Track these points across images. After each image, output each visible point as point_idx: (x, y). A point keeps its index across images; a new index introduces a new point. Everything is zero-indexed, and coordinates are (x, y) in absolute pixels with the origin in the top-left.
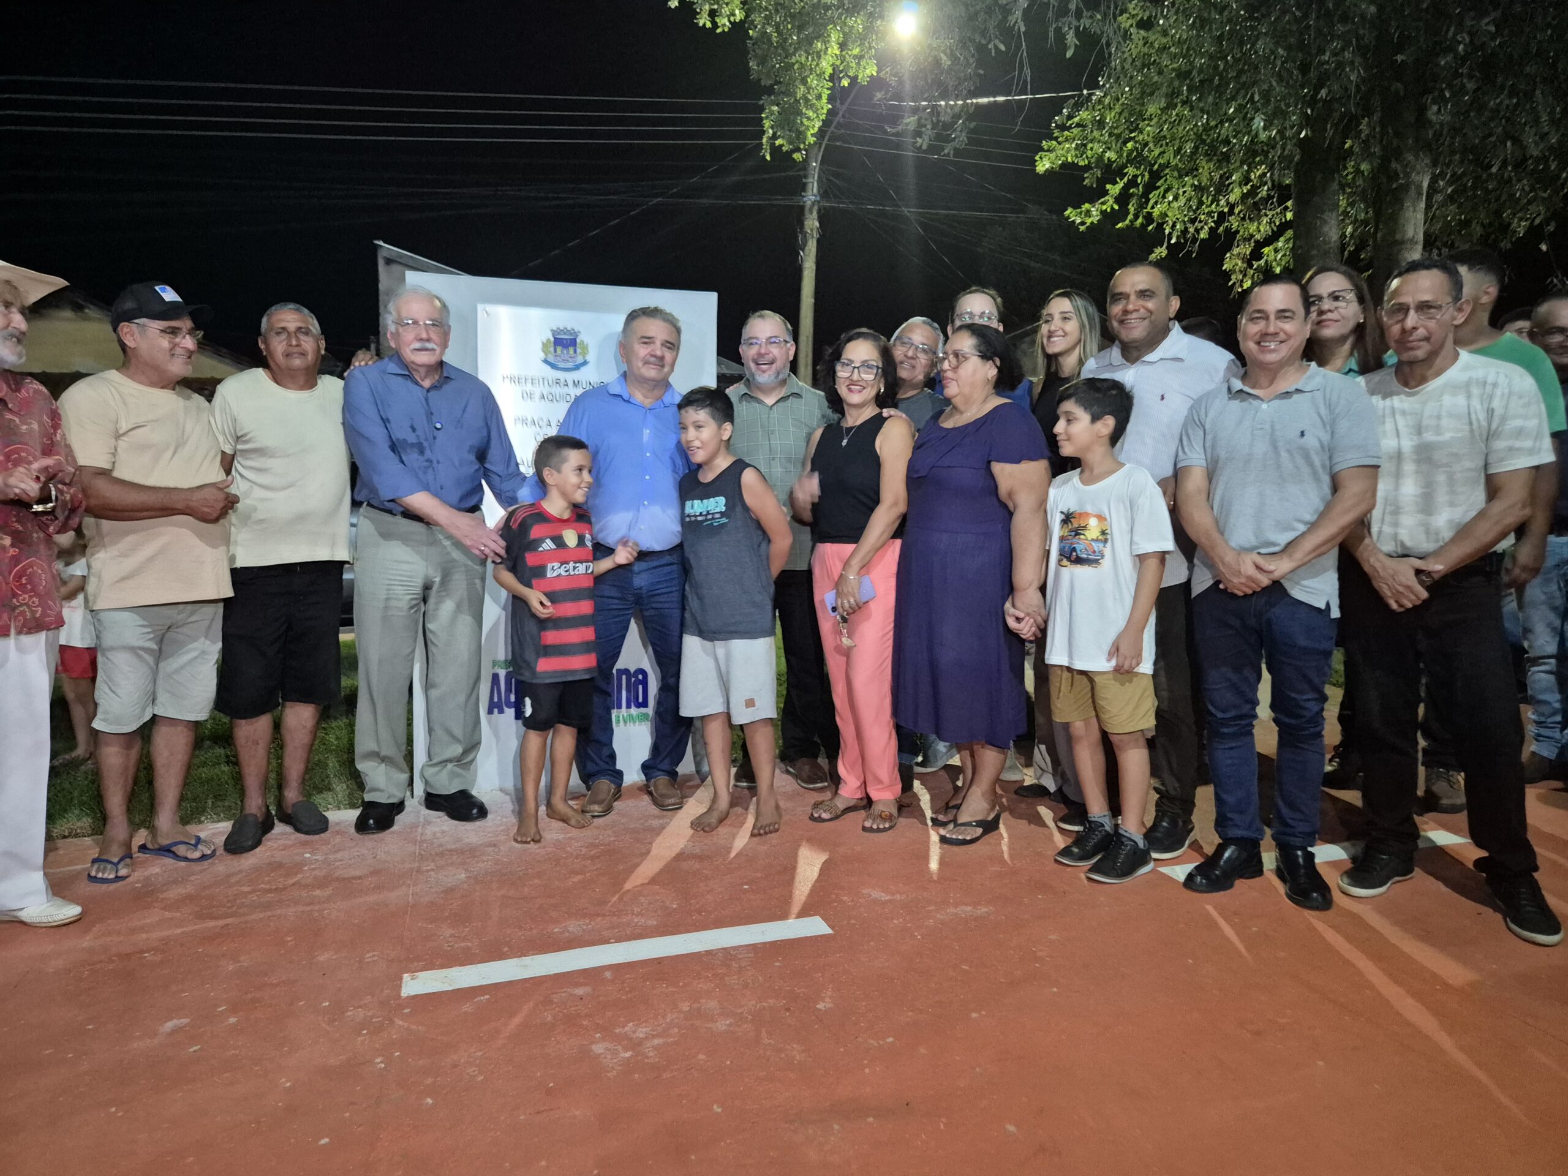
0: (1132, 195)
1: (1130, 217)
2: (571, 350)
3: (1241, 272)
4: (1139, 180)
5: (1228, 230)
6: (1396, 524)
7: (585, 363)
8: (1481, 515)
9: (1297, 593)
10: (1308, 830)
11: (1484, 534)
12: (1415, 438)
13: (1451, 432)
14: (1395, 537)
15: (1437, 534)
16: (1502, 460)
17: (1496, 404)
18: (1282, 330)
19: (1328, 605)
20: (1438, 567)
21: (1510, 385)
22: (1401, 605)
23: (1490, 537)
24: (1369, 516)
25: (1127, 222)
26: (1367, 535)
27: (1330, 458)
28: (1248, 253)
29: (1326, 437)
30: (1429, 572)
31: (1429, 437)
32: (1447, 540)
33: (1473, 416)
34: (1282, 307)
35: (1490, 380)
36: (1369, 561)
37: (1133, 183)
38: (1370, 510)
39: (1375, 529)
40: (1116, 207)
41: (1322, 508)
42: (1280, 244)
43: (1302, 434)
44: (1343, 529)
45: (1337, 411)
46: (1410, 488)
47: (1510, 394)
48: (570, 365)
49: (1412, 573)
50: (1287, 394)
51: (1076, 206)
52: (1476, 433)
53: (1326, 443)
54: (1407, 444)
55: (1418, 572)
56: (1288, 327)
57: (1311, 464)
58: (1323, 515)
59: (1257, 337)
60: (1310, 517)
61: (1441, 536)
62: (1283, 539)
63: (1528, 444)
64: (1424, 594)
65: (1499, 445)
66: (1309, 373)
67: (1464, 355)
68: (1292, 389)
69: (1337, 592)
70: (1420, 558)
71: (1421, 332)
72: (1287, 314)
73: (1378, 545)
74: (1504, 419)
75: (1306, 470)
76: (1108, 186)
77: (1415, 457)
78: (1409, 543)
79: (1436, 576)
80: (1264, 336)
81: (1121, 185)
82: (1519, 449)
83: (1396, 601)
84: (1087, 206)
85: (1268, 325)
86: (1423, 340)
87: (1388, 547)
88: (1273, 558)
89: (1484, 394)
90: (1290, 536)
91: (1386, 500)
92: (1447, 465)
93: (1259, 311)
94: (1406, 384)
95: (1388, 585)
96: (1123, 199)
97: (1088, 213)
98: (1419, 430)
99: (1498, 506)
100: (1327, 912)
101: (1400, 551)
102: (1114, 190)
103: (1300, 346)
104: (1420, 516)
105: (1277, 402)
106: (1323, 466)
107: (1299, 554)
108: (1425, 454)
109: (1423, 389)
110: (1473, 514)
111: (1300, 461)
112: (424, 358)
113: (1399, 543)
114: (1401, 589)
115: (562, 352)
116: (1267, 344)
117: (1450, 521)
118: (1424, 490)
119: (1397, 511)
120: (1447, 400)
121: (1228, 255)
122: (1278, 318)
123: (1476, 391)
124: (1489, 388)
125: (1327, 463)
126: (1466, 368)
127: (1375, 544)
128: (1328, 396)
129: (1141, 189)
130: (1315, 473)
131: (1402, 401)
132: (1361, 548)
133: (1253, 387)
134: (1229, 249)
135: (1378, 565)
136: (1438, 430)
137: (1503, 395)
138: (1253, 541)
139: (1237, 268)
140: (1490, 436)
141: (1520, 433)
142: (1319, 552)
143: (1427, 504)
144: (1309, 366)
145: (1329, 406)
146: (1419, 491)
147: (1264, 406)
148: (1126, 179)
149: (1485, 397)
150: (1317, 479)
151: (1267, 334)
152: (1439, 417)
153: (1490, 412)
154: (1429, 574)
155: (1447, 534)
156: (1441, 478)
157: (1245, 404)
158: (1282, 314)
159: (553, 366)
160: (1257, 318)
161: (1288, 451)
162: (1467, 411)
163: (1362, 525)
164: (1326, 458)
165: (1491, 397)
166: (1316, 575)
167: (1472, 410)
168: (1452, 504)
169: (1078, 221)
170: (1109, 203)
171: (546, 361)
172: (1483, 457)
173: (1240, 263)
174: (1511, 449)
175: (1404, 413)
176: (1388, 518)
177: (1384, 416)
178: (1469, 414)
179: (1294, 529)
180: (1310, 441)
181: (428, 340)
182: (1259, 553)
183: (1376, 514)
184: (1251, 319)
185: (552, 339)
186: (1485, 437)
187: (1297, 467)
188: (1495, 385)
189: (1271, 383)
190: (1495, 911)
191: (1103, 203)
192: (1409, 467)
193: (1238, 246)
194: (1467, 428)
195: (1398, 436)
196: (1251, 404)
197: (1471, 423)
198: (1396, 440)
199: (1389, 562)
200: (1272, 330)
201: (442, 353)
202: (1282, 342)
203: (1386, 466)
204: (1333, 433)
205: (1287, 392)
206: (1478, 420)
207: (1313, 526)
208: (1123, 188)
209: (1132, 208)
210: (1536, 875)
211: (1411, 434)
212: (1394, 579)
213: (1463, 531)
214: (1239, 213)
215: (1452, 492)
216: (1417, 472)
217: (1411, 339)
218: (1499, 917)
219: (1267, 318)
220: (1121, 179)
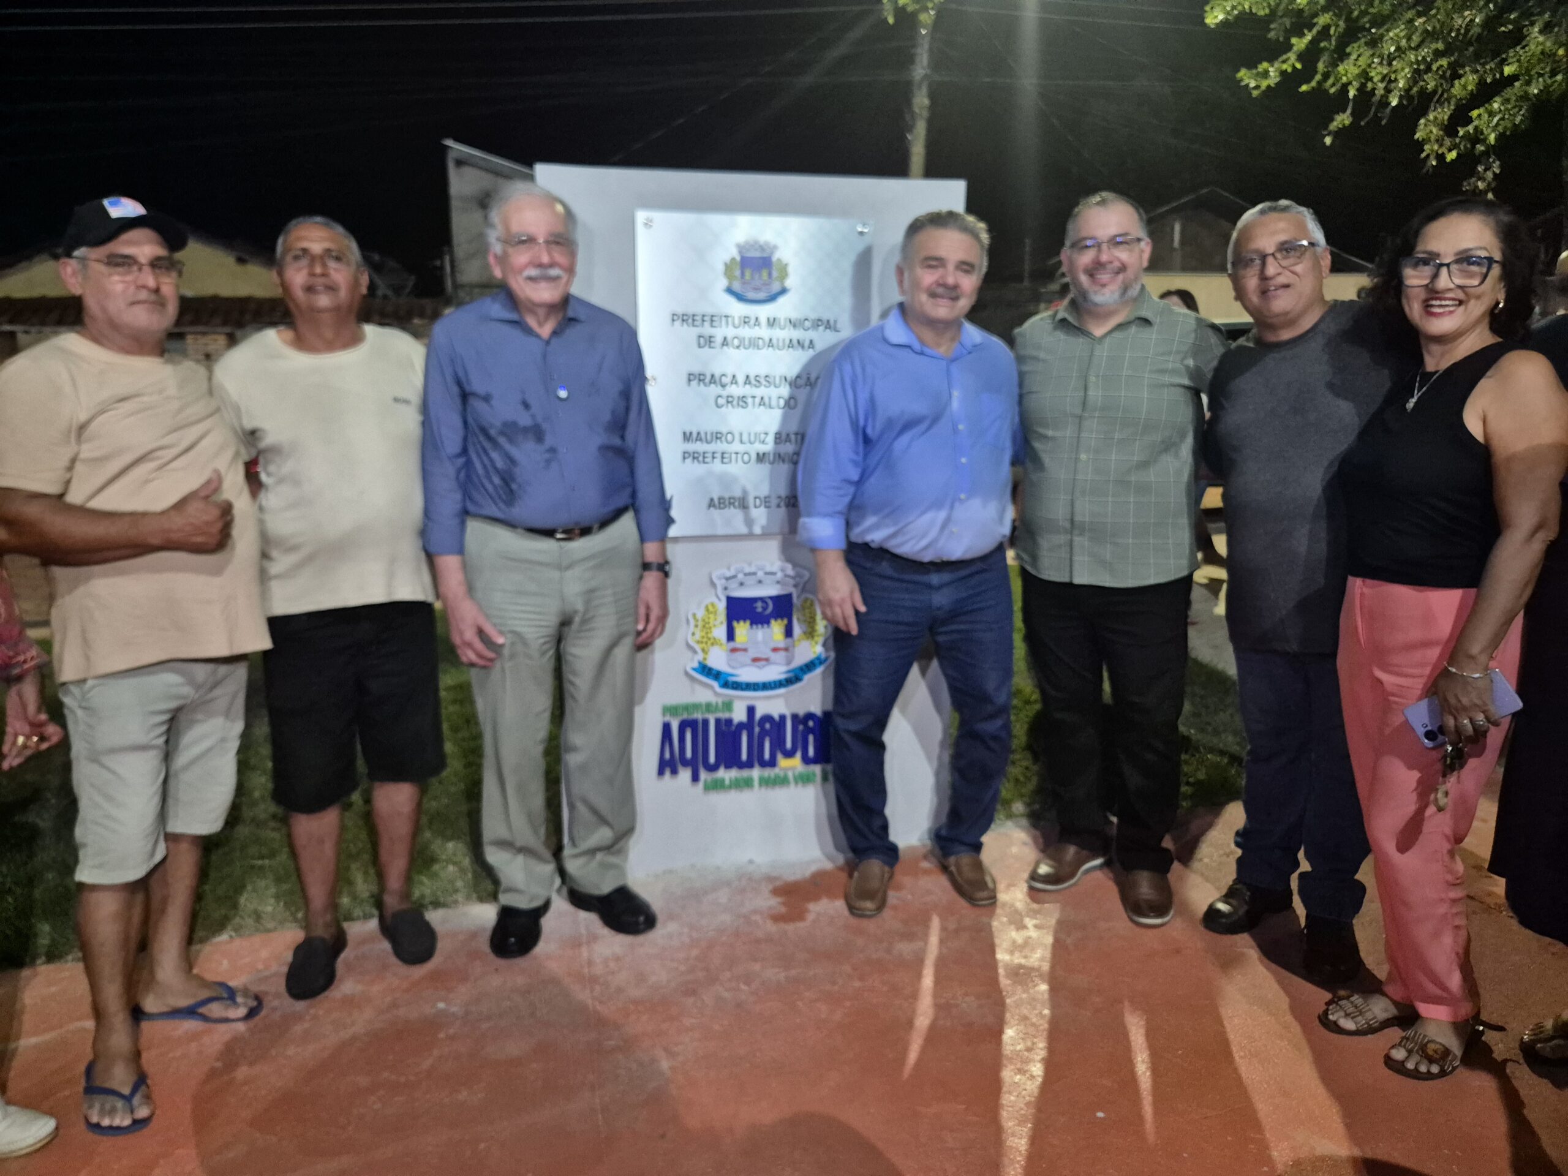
0: (1325, 49)
1: (1318, 77)
2: (765, 274)
3: (1437, 141)
4: (1332, 31)
5: (1423, 91)
7: (783, 291)
25: (1313, 84)
28: (1446, 117)
37: (1325, 32)
40: (1299, 66)
42: (1496, 106)
48: (761, 295)
51: (1251, 65)
76: (1294, 40)
81: (1309, 37)
84: (1265, 65)
96: (1309, 57)
97: (1265, 75)
102: (1300, 43)
112: (545, 294)
115: (752, 278)
121: (1422, 121)
129: (1333, 43)
134: (1424, 113)
139: (1433, 138)
148: (1315, 31)
159: (740, 298)
169: (1253, 84)
170: (1291, 62)
171: (730, 291)
173: (1435, 130)
181: (552, 265)
185: (738, 258)
191: (1284, 62)
193: (1434, 111)
201: (569, 283)
208: (1311, 42)
209: (1321, 66)
214: (1438, 69)
220: (1310, 30)
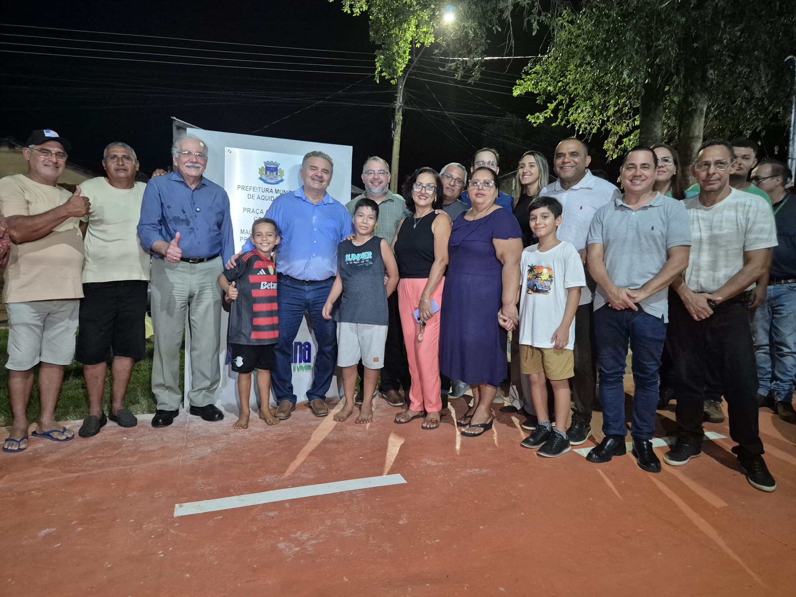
0: (560, 109)
1: (559, 120)
2: (275, 173)
3: (612, 150)
4: (564, 102)
5: (606, 129)
6: (698, 276)
7: (282, 180)
8: (741, 272)
9: (648, 310)
10: (650, 431)
11: (742, 281)
12: (709, 232)
13: (727, 229)
14: (697, 283)
15: (719, 281)
16: (752, 244)
17: (751, 215)
18: (643, 174)
19: (663, 316)
20: (719, 298)
21: (757, 206)
22: (699, 317)
23: (745, 284)
24: (684, 272)
25: (557, 123)
26: (683, 281)
27: (666, 241)
28: (616, 141)
29: (664, 230)
30: (714, 301)
31: (716, 232)
32: (723, 285)
33: (739, 222)
34: (643, 162)
35: (747, 204)
36: (684, 295)
37: (561, 103)
38: (685, 269)
39: (687, 278)
40: (552, 115)
41: (661, 267)
42: (632, 137)
43: (653, 228)
44: (672, 277)
45: (670, 217)
46: (705, 258)
47: (757, 211)
48: (273, 181)
49: (706, 301)
50: (645, 208)
51: (532, 114)
52: (740, 230)
53: (664, 234)
54: (705, 235)
55: (709, 301)
56: (647, 172)
57: (656, 244)
58: (662, 271)
59: (631, 178)
60: (655, 271)
61: (720, 282)
62: (642, 282)
63: (766, 236)
64: (712, 312)
65: (751, 236)
66: (656, 197)
67: (734, 190)
68: (648, 205)
69: (667, 310)
70: (710, 294)
71: (717, 176)
72: (646, 166)
73: (689, 286)
74: (754, 223)
75: (654, 247)
76: (549, 105)
77: (708, 242)
78: (704, 286)
79: (718, 303)
80: (635, 177)
81: (555, 104)
82: (761, 239)
83: (697, 316)
84: (538, 114)
85: (636, 172)
86: (717, 180)
87: (693, 287)
88: (637, 291)
89: (744, 211)
90: (645, 280)
91: (693, 263)
92: (724, 246)
93: (632, 164)
94: (704, 204)
95: (693, 307)
96: (555, 111)
97: (538, 118)
98: (711, 228)
99: (750, 268)
100: (659, 473)
101: (699, 290)
102: (551, 106)
103: (652, 183)
104: (711, 272)
105: (640, 212)
106: (663, 245)
107: (649, 290)
108: (714, 241)
109: (713, 207)
110: (736, 271)
111: (652, 243)
112: (192, 173)
113: (699, 286)
114: (700, 309)
115: (270, 174)
116: (636, 181)
117: (725, 275)
118: (712, 259)
119: (698, 270)
120: (726, 213)
121: (606, 142)
122: (641, 168)
123: (740, 209)
124: (747, 208)
125: (665, 243)
126: (736, 197)
127: (687, 286)
128: (666, 209)
129: (564, 107)
130: (658, 249)
131: (702, 213)
132: (680, 288)
133: (628, 204)
134: (607, 139)
135: (688, 297)
136: (721, 228)
137: (754, 211)
138: (627, 283)
139: (610, 148)
140: (747, 232)
141: (762, 230)
142: (659, 289)
143: (714, 266)
144: (657, 193)
145: (666, 214)
146: (710, 259)
147: (634, 213)
148: (557, 101)
149: (745, 212)
150: (659, 252)
151: (636, 176)
152: (721, 222)
153: (747, 220)
154: (714, 302)
155: (723, 282)
156: (722, 253)
157: (624, 212)
158: (644, 166)
159: (265, 182)
160: (631, 168)
161: (645, 237)
162: (735, 219)
163: (681, 276)
164: (664, 241)
165: (748, 212)
166: (657, 301)
167: (738, 219)
168: (726, 266)
169: (533, 121)
170: (548, 113)
171: (261, 179)
172: (743, 243)
173: (611, 146)
174: (757, 239)
175: (703, 219)
176: (694, 273)
177: (693, 220)
178: (737, 220)
179: (647, 277)
180: (657, 232)
181: (196, 162)
182: (629, 289)
183: (688, 270)
184: (628, 169)
185: (265, 167)
186: (744, 232)
187: (650, 246)
188: (750, 206)
189: (637, 202)
190: (742, 473)
191: (546, 113)
192: (705, 247)
193: (611, 138)
194: (736, 227)
195: (700, 231)
196: (627, 212)
197: (737, 225)
198: (700, 233)
199: (694, 295)
200: (638, 174)
201: (203, 170)
202: (643, 181)
203: (694, 246)
204: (668, 228)
205: (645, 207)
206: (741, 223)
207: (657, 276)
208: (556, 105)
209: (560, 116)
210: (762, 455)
211: (707, 230)
212: (697, 304)
213: (732, 280)
214: (612, 121)
215: (727, 260)
216: (709, 250)
217: (712, 179)
218: (744, 476)
219: (636, 168)
220: (555, 101)
